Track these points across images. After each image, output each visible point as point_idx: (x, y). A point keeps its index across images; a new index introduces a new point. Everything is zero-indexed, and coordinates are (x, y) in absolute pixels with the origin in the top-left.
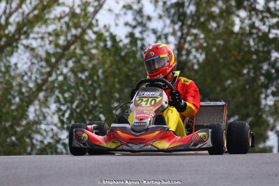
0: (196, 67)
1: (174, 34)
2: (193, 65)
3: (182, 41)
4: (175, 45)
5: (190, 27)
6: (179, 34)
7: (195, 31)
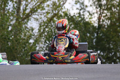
0: (106, 27)
1: (97, 12)
2: (105, 26)
3: (100, 16)
4: (98, 17)
5: (104, 10)
6: (99, 13)
7: (106, 12)
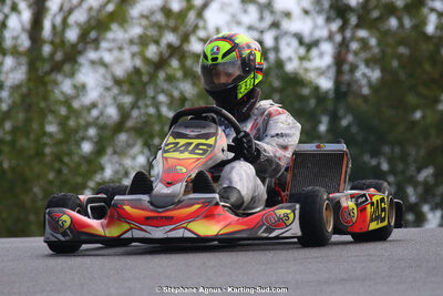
1: (330, 38)
2: (360, 88)
3: (343, 50)
6: (338, 38)
7: (362, 33)
